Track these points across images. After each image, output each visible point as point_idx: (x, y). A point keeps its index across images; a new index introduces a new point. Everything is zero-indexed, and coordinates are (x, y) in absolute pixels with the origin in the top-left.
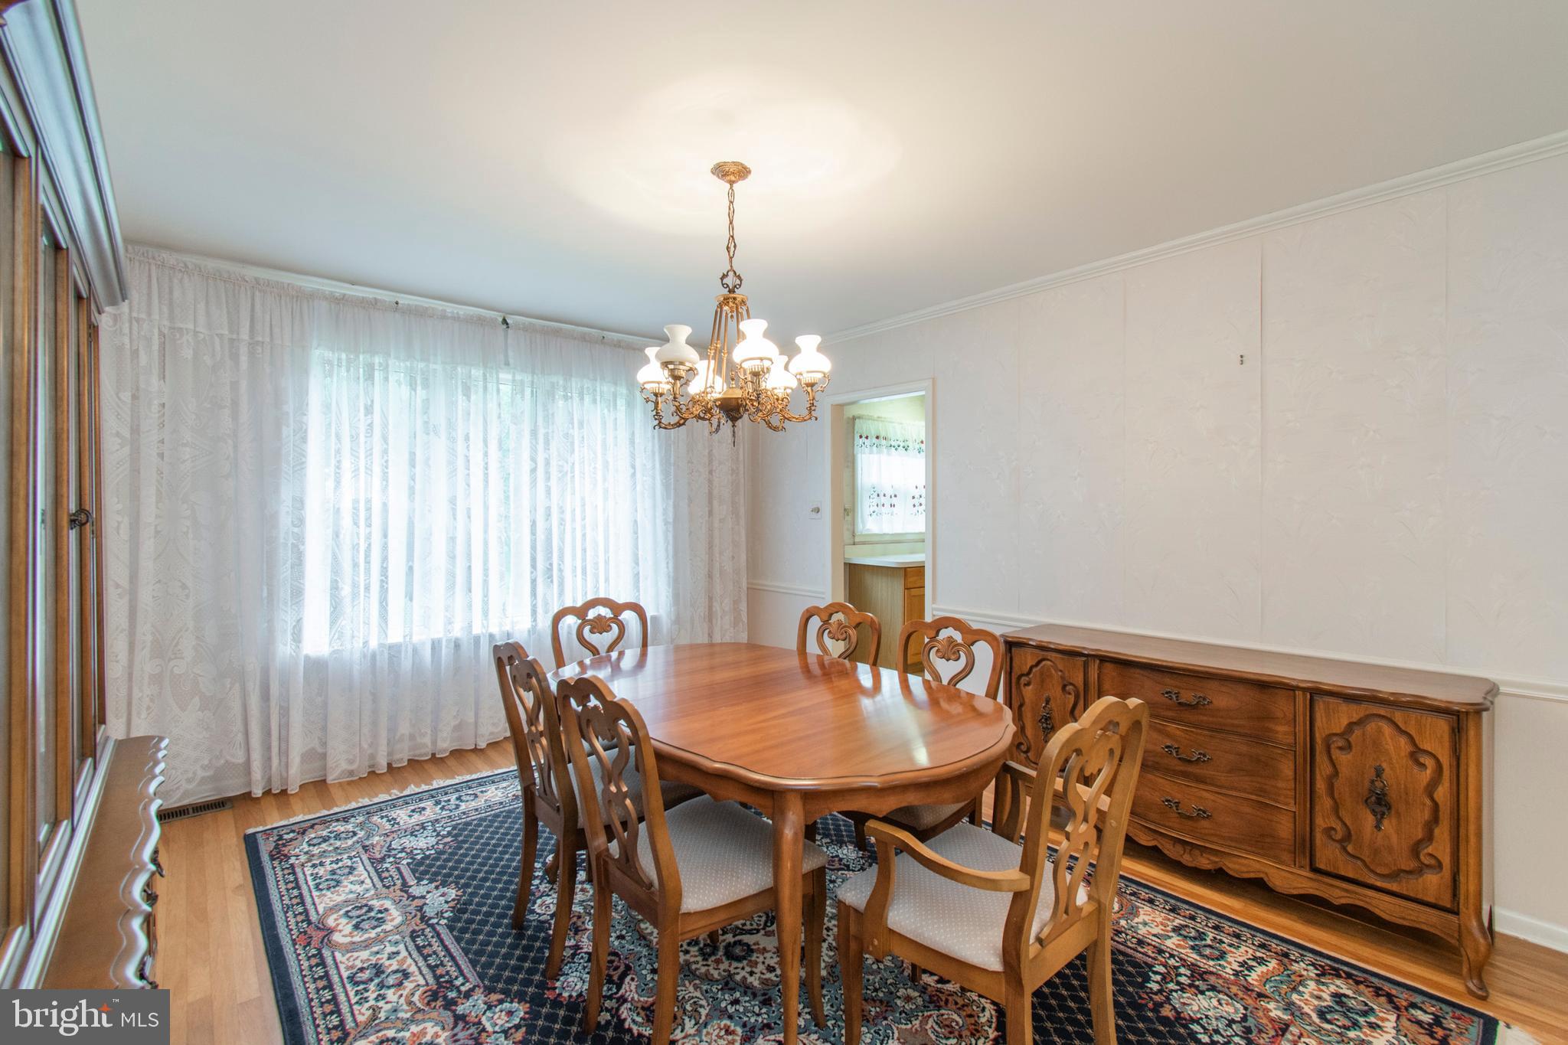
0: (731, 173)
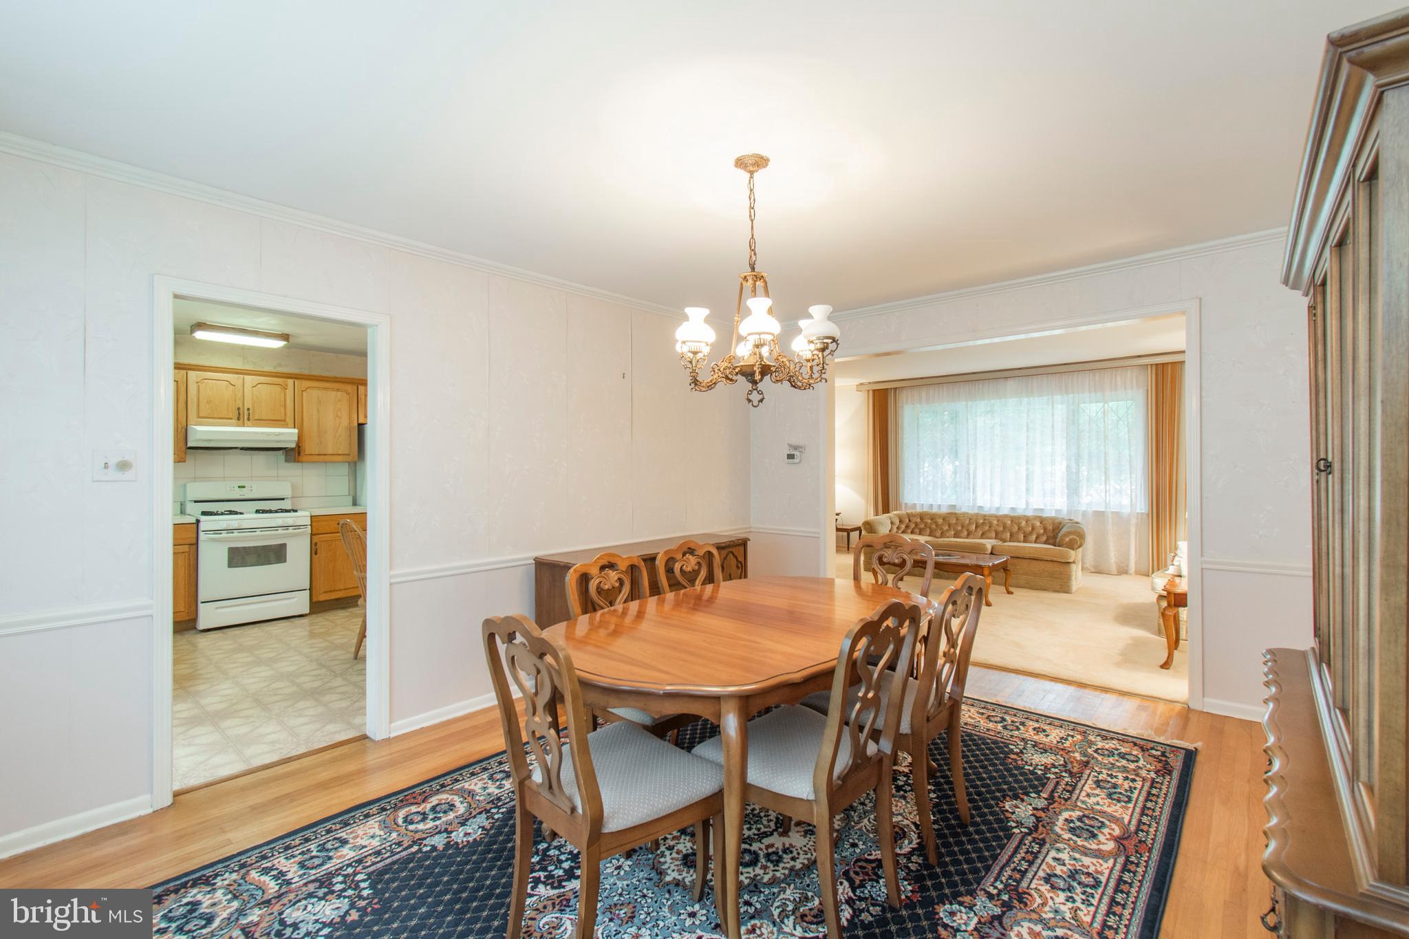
0: (753, 164)
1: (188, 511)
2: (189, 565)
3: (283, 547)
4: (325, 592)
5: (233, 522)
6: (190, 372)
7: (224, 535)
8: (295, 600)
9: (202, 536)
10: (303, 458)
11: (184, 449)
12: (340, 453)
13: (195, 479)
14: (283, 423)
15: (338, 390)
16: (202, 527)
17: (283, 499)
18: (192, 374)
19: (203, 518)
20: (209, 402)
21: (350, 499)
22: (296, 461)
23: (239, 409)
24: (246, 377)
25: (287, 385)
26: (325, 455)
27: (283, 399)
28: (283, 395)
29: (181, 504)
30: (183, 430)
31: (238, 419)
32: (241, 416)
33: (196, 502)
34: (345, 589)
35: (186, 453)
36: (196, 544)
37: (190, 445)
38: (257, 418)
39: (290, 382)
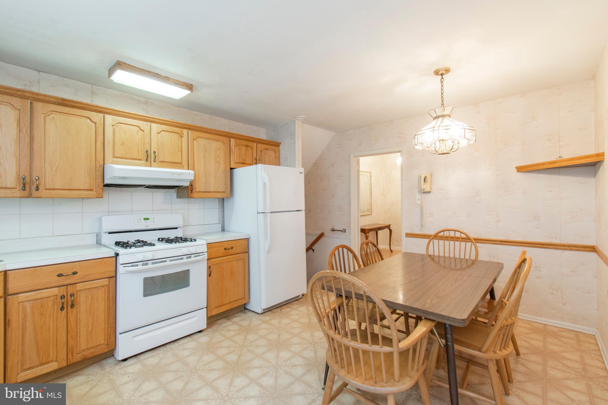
1: (104, 242)
2: (109, 297)
3: (186, 273)
4: (216, 308)
5: (148, 254)
6: (107, 116)
7: (140, 267)
8: (197, 318)
9: (121, 269)
10: (195, 195)
11: (101, 185)
12: (219, 191)
13: (109, 213)
14: (180, 165)
15: (217, 140)
16: (121, 260)
17: (176, 228)
18: (109, 118)
19: (121, 251)
20: (123, 144)
21: (220, 226)
22: (189, 197)
23: (147, 151)
24: (153, 124)
25: (183, 134)
26: (209, 192)
27: (180, 145)
28: (180, 142)
29: (97, 235)
30: (101, 168)
31: (147, 160)
32: (149, 158)
33: (110, 233)
34: (230, 303)
35: (103, 190)
36: (114, 277)
37: (107, 182)
38: (161, 159)
39: (185, 131)
